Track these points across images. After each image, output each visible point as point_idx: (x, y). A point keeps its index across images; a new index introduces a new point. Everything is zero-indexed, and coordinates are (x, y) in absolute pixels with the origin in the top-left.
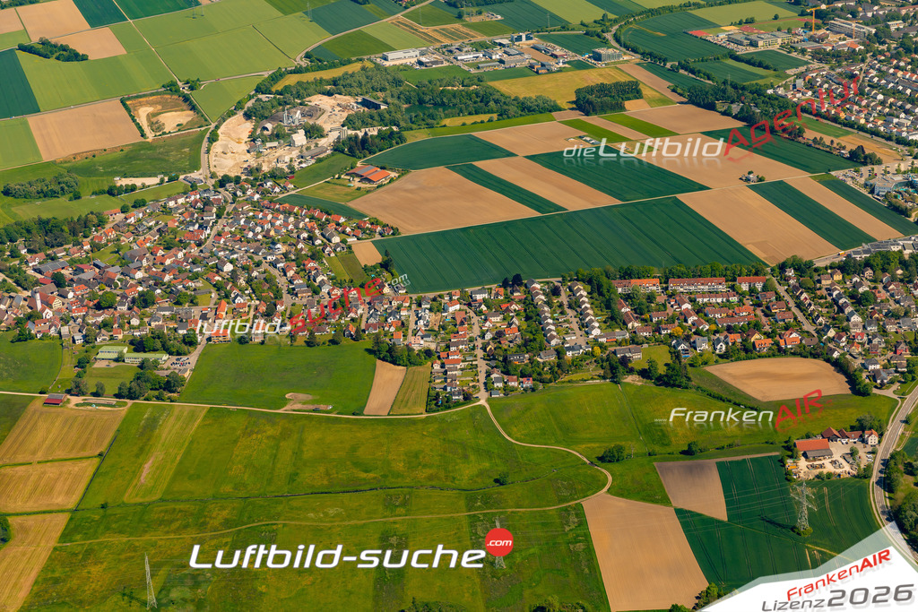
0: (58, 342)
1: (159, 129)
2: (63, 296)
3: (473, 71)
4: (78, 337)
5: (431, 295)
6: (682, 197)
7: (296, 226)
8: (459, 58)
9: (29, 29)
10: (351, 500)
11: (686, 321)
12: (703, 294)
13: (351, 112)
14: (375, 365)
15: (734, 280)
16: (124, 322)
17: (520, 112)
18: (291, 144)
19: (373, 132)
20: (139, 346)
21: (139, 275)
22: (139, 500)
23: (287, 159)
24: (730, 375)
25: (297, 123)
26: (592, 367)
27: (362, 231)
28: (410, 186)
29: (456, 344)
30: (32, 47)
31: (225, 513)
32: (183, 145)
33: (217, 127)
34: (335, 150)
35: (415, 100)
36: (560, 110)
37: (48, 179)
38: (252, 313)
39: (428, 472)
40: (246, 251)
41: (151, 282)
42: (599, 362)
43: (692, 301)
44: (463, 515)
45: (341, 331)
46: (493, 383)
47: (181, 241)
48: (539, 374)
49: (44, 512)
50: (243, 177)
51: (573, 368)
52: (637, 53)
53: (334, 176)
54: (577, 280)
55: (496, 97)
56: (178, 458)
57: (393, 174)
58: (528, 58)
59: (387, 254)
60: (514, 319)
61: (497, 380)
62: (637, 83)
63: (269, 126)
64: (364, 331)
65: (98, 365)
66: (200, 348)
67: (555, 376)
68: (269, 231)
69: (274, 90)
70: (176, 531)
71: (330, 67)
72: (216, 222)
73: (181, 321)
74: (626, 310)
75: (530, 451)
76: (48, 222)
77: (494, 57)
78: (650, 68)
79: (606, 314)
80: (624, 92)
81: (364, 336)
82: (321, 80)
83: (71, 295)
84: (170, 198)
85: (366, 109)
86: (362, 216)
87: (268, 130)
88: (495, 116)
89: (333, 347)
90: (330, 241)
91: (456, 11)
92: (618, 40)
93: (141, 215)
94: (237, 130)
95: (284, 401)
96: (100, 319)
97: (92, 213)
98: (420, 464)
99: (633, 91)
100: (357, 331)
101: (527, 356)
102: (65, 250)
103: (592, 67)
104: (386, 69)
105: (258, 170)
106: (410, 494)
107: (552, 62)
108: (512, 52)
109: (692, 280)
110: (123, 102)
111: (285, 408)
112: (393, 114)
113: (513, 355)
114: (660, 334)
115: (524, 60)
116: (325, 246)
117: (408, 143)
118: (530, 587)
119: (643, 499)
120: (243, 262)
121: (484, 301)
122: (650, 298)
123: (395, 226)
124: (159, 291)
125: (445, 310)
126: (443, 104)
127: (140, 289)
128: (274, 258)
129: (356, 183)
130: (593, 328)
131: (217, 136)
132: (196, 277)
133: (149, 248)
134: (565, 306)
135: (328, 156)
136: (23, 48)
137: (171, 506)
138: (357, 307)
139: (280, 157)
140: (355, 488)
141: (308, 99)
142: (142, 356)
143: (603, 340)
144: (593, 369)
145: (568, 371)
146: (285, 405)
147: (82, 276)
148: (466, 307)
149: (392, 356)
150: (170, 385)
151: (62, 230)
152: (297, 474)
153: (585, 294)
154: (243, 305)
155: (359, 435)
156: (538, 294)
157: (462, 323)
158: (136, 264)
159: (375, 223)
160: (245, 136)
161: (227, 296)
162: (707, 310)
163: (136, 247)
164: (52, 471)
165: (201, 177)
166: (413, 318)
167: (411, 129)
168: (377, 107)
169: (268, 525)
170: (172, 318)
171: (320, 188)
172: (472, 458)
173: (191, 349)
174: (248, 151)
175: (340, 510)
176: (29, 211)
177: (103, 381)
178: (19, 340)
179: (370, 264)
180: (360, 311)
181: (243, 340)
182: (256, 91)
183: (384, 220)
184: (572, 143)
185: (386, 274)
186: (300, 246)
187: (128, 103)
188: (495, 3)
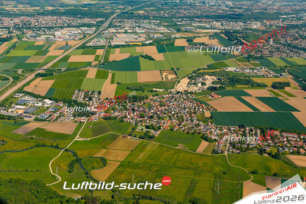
0: (129, 124)
1: (167, 78)
3: (248, 74)
4: (134, 123)
5: (220, 126)
6: (293, 113)
7: (192, 105)
8: (245, 71)
9: (144, 52)
10: (187, 171)
11: (284, 143)
12: (290, 137)
13: (214, 80)
14: (202, 141)
15: (300, 135)
16: (145, 122)
17: (257, 86)
18: (197, 86)
19: (218, 86)
20: (147, 127)
21: (152, 111)
22: (137, 162)
23: (195, 90)
24: (292, 158)
25: (200, 81)
26: (256, 150)
27: (208, 109)
28: (223, 100)
30: (143, 56)
31: (156, 168)
33: (181, 80)
35: (231, 80)
36: (268, 87)
37: (138, 86)
38: (176, 124)
40: (179, 109)
41: (154, 113)
42: (258, 149)
43: (287, 138)
44: (213, 179)
45: (196, 131)
46: (229, 150)
47: (164, 105)
48: (242, 149)
49: (115, 161)
50: (183, 92)
51: (251, 150)
52: (292, 75)
53: (205, 95)
54: (258, 129)
55: (252, 81)
56: (149, 154)
57: (220, 97)
58: (263, 73)
59: (212, 115)
60: (239, 135)
61: (231, 149)
62: (290, 83)
63: (193, 81)
64: (201, 132)
65: (137, 130)
66: (161, 130)
67: (246, 151)
68: (185, 105)
69: (197, 73)
70: (143, 171)
71: (212, 69)
72: (174, 102)
73: (159, 123)
74: (269, 138)
75: (234, 167)
76: (135, 96)
77: (254, 72)
78: (294, 80)
80: (286, 85)
82: (209, 72)
83: (135, 113)
84: (165, 95)
85: (218, 80)
86: (209, 105)
88: (250, 86)
89: (193, 135)
90: (199, 110)
91: (248, 59)
92: (288, 72)
93: (157, 98)
94: (186, 80)
95: (177, 145)
96: (140, 120)
97: (145, 95)
98: (206, 166)
99: (288, 85)
100: (199, 132)
101: (240, 145)
102: (137, 103)
103: (279, 77)
104: (226, 71)
105: (187, 91)
106: (201, 172)
107: (269, 75)
108: (259, 71)
109: (288, 133)
110: (160, 71)
111: (177, 147)
112: (225, 82)
113: (236, 144)
114: (276, 145)
115: (262, 74)
116: (198, 111)
117: (226, 90)
118: (224, 199)
119: (259, 184)
120: (177, 112)
121: (233, 130)
122: (276, 136)
123: (216, 109)
124: (155, 115)
126: (238, 82)
127: (151, 114)
128: (185, 112)
129: (210, 97)
131: (180, 82)
132: (165, 114)
133: (156, 106)
134: (253, 134)
135: (205, 90)
136: (141, 56)
137: (144, 165)
138: (201, 126)
139: (194, 89)
140: (188, 168)
141: (204, 76)
142: (148, 129)
143: (260, 144)
144: (256, 151)
145: (249, 150)
147: (139, 109)
148: (228, 131)
149: (206, 139)
150: (152, 137)
151: (137, 98)
152: (176, 163)
153: (259, 132)
154: (174, 122)
155: (193, 156)
156: (247, 130)
157: (226, 134)
158: (152, 109)
159: (212, 107)
160: (187, 83)
161: (171, 119)
162: (290, 141)
163: (153, 105)
164: (120, 152)
165: (173, 91)
166: (214, 132)
167: (228, 86)
168: (221, 80)
169: (165, 173)
170: (156, 122)
171: (201, 97)
172: (219, 166)
173: (159, 130)
174: (186, 86)
175: (183, 173)
177: (136, 134)
178: (121, 122)
179: (207, 117)
180: (201, 128)
181: (172, 130)
182: (193, 72)
183: (214, 107)
184: (268, 95)
185: (211, 120)
186: (192, 110)
187: (161, 71)
188: (259, 59)
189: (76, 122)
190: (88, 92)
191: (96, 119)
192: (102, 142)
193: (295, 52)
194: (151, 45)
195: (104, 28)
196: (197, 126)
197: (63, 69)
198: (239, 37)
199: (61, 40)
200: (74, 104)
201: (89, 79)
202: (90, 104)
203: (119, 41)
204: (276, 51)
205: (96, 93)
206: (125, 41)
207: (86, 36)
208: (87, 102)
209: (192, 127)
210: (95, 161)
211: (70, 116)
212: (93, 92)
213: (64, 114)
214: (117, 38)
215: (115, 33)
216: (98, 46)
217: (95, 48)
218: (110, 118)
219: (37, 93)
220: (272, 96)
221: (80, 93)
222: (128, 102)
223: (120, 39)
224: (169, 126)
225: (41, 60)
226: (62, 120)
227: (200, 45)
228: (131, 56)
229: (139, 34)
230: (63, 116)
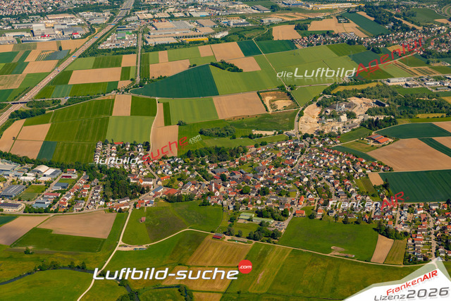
0: (221, 208)
1: (275, 108)
2: (225, 186)
3: (434, 91)
4: (231, 206)
5: (409, 204)
7: (340, 162)
8: (427, 84)
9: (216, 55)
13: (370, 107)
14: (377, 237)
16: (254, 202)
18: (339, 120)
19: (382, 118)
20: (260, 214)
21: (262, 179)
22: (255, 292)
23: (337, 128)
25: (343, 110)
27: (374, 168)
28: (399, 147)
29: (421, 231)
30: (217, 64)
33: (303, 109)
34: (361, 125)
35: (403, 103)
37: (221, 128)
38: (316, 203)
40: (315, 172)
41: (267, 183)
45: (361, 218)
46: (440, 253)
47: (283, 164)
49: (210, 292)
50: (315, 135)
53: (360, 138)
55: (446, 105)
56: (276, 273)
57: (391, 140)
59: (386, 180)
61: (442, 252)
63: (329, 111)
64: (373, 219)
65: (239, 221)
66: (289, 219)
68: (326, 163)
69: (332, 93)
71: (361, 84)
72: (301, 156)
73: (281, 204)
76: (220, 149)
77: (445, 85)
81: (373, 221)
82: (356, 90)
83: (228, 185)
84: (278, 142)
85: (378, 106)
86: (374, 160)
88: (445, 115)
89: (357, 225)
90: (357, 171)
91: (426, 60)
93: (264, 149)
94: (313, 112)
95: (330, 250)
96: (242, 199)
97: (241, 146)
100: (369, 219)
102: (227, 163)
104: (389, 87)
105: (323, 132)
110: (258, 93)
111: (330, 254)
112: (392, 110)
116: (354, 173)
117: (399, 125)
120: (313, 177)
121: (437, 210)
123: (391, 167)
124: (271, 188)
125: (415, 212)
126: (418, 107)
127: (262, 186)
128: (329, 177)
129: (371, 143)
131: (303, 113)
132: (289, 183)
133: (267, 166)
135: (358, 128)
136: (213, 64)
137: (271, 297)
139: (333, 126)
141: (348, 99)
142: (261, 219)
146: (331, 252)
147: (234, 177)
148: (426, 212)
149: (387, 233)
150: (274, 235)
151: (226, 153)
152: (335, 288)
154: (312, 199)
155: (368, 272)
158: (260, 173)
159: (380, 164)
160: (316, 115)
161: (304, 194)
163: (261, 165)
165: (294, 133)
166: (399, 215)
167: (401, 118)
168: (384, 105)
170: (277, 202)
171: (353, 143)
173: (285, 218)
174: (318, 122)
176: (212, 143)
177: (242, 230)
178: (203, 205)
179: (378, 184)
181: (311, 217)
182: (323, 93)
183: (385, 163)
185: (385, 190)
186: (342, 172)
187: (261, 94)
188: (447, 57)
189: (111, 210)
190: (124, 145)
191: (152, 203)
192: (173, 252)
194: (226, 41)
195: (126, 11)
197: (64, 101)
198: (396, 16)
199: (46, 39)
200: (101, 172)
201: (119, 118)
202: (133, 171)
203: (161, 36)
205: (139, 146)
206: (175, 36)
207: (94, 30)
208: (126, 168)
209: (352, 209)
210: (168, 295)
211: (97, 199)
212: (134, 145)
213: (85, 195)
214: (156, 29)
215: (151, 19)
216: (123, 48)
217: (118, 54)
218: (179, 199)
219: (21, 154)
221: (108, 149)
222: (207, 162)
223: (164, 33)
224: (303, 209)
225: (15, 83)
226: (82, 210)
227: (324, 36)
228: (194, 66)
229: (199, 21)
230: (83, 199)
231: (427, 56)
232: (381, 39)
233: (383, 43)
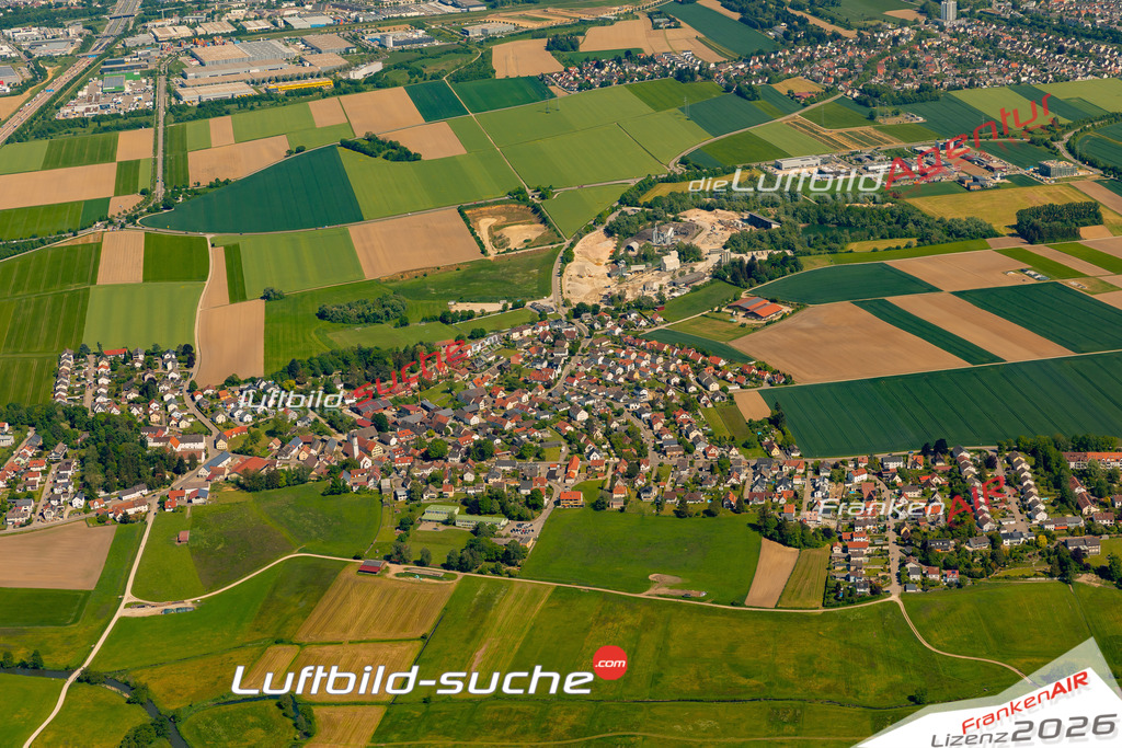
0: (378, 498)
1: (503, 244)
2: (385, 442)
4: (401, 493)
5: (832, 461)
7: (666, 369)
8: (870, 168)
9: (354, 122)
10: (728, 712)
13: (735, 231)
14: (760, 544)
16: (456, 478)
17: (946, 238)
18: (661, 268)
19: (763, 256)
20: (473, 506)
21: (475, 420)
23: (656, 286)
25: (668, 242)
26: (1035, 561)
27: (747, 378)
28: (806, 324)
29: (863, 524)
30: (356, 144)
31: (572, 718)
32: (531, 265)
33: (572, 245)
34: (715, 277)
35: (814, 219)
36: (997, 235)
37: (371, 301)
38: (610, 472)
39: (824, 682)
40: (605, 397)
41: (489, 430)
42: (1045, 555)
45: (719, 500)
46: (908, 575)
47: (526, 381)
48: (968, 566)
49: (355, 704)
50: (603, 306)
51: (1011, 561)
52: (1096, 167)
53: (712, 309)
54: (1018, 450)
55: (916, 217)
56: (517, 647)
57: (786, 309)
58: (953, 173)
59: (777, 407)
60: (936, 496)
61: (914, 571)
62: (1096, 205)
63: (635, 245)
64: (747, 501)
66: (546, 513)
67: (988, 569)
68: (632, 373)
69: (641, 201)
70: (513, 737)
71: (711, 176)
72: (569, 360)
73: (525, 479)
74: (1080, 490)
75: (954, 663)
76: (369, 352)
77: (913, 168)
78: (1111, 186)
79: (1055, 494)
80: (1079, 216)
81: (748, 507)
83: (393, 441)
84: (514, 329)
85: (754, 228)
86: (747, 359)
87: (633, 250)
88: (914, 241)
89: (708, 519)
90: (706, 388)
91: (867, 111)
92: (1071, 150)
93: (479, 348)
94: (595, 250)
95: (647, 584)
96: (428, 472)
98: (814, 671)
99: (1090, 214)
100: (738, 502)
101: (952, 542)
103: (1038, 184)
105: (621, 298)
106: (801, 708)
107: (987, 176)
110: (461, 212)
111: (647, 592)
112: (787, 235)
113: (934, 540)
116: (700, 394)
117: (804, 271)
120: (600, 409)
121: (899, 471)
122: (1112, 477)
123: (787, 373)
124: (498, 441)
125: (849, 480)
126: (849, 225)
127: (476, 437)
128: (638, 407)
129: (740, 318)
130: (1038, 511)
131: (572, 255)
132: (543, 426)
133: (487, 388)
135: (706, 284)
136: (346, 144)
138: (739, 471)
139: (647, 283)
140: (733, 697)
141: (682, 214)
142: (476, 519)
143: (1051, 527)
144: (1036, 564)
145: (1004, 564)
146: (648, 588)
147: (408, 419)
148: (875, 478)
149: (782, 535)
150: (509, 556)
151: (386, 363)
152: (662, 675)
153: (1027, 467)
154: (599, 463)
155: (739, 631)
156: (967, 465)
157: (870, 498)
158: (472, 407)
159: (763, 368)
160: (605, 257)
161: (580, 451)
163: (472, 387)
164: (365, 653)
165: (552, 305)
166: (809, 489)
167: (809, 254)
168: (768, 226)
169: (624, 736)
170: (513, 475)
171: (696, 322)
172: (881, 667)
173: (535, 513)
174: (609, 275)
175: (714, 723)
176: (348, 339)
177: (429, 547)
178: (332, 493)
179: (757, 418)
180: (742, 477)
181: (599, 505)
182: (621, 202)
183: (774, 365)
184: (1012, 277)
185: (775, 432)
186: (670, 393)
187: (467, 212)
188: (915, 101)
189: (102, 520)
190: (130, 356)
191: (204, 495)
192: (261, 613)
193: (1073, 52)
194: (378, 87)
195: (123, 22)
196: (718, 470)
198: (792, 7)
200: (72, 426)
201: (113, 289)
202: (154, 418)
203: (215, 80)
204: (986, 58)
205: (167, 356)
206: (248, 78)
207: (43, 73)
208: (135, 411)
209: (698, 482)
210: (251, 719)
211: (65, 493)
212: (154, 354)
213: (33, 484)
214: (202, 64)
215: (188, 39)
216: (118, 116)
217: (106, 129)
218: (272, 481)
220: (1033, 277)
221: (89, 368)
222: (339, 387)
223: (221, 71)
224: (577, 488)
226: (29, 522)
227: (619, 61)
228: (298, 151)
229: (309, 38)
230: (30, 496)
231: (869, 100)
232: (756, 64)
233: (763, 74)
